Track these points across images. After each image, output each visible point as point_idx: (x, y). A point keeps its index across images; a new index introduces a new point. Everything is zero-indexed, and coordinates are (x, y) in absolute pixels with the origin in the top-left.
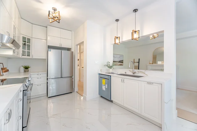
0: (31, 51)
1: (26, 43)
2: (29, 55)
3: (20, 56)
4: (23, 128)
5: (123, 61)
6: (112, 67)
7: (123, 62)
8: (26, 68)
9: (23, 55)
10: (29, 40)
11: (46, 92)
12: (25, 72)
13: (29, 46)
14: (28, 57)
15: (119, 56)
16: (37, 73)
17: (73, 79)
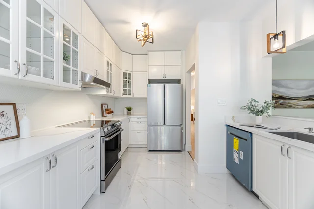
0: (131, 89)
1: (127, 80)
2: (130, 94)
4: (101, 180)
6: (262, 111)
9: (123, 94)
10: (129, 75)
12: (128, 114)
13: (130, 83)
14: (129, 96)
16: (137, 117)
17: (182, 129)
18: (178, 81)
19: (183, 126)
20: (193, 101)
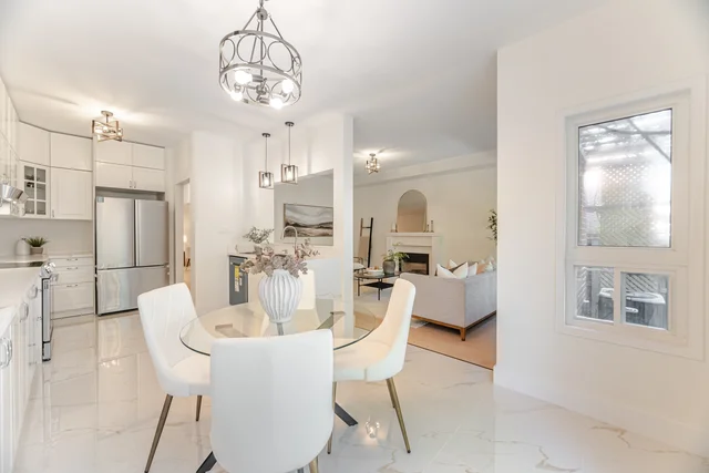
0: (47, 201)
1: (35, 182)
2: (42, 211)
3: (21, 214)
4: (44, 343)
5: (332, 223)
7: (332, 228)
8: (36, 244)
9: (27, 212)
10: (42, 172)
11: (93, 304)
12: (32, 253)
13: (42, 188)
14: (41, 216)
15: (318, 209)
16: (67, 257)
17: (168, 270)
18: (160, 196)
19: (171, 266)
20: (186, 226)
